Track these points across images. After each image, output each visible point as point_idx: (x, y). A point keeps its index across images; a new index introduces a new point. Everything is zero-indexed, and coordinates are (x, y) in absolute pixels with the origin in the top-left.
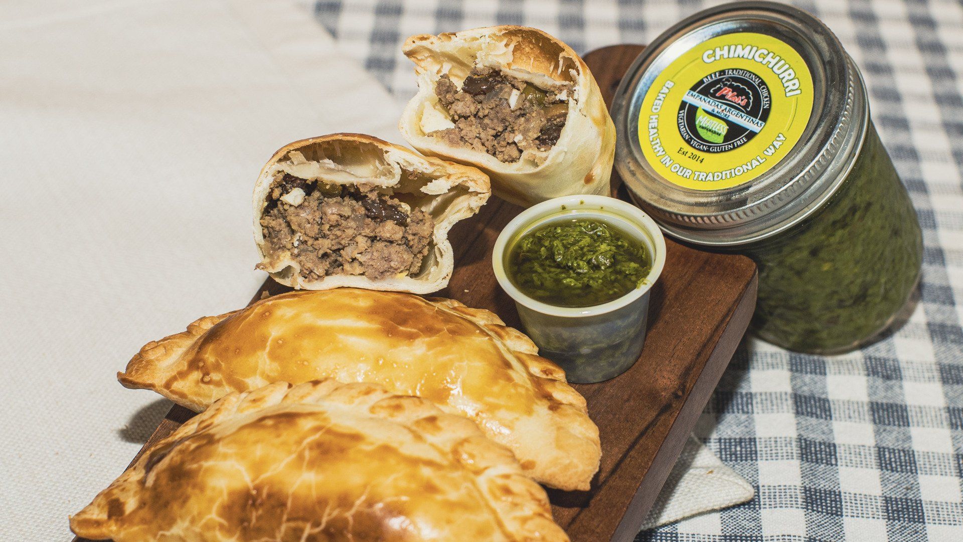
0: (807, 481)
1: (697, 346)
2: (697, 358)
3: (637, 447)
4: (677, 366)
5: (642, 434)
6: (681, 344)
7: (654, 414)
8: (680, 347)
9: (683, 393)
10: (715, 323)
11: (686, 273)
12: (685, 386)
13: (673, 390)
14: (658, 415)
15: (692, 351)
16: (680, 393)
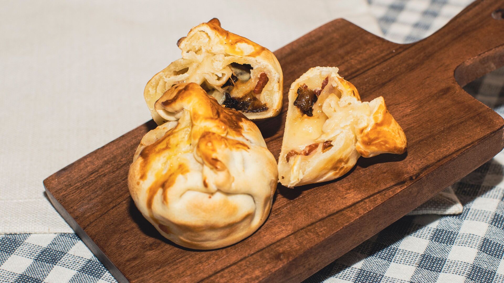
0: (499, 211)
1: (441, 156)
2: (436, 163)
3: (372, 198)
4: (423, 163)
5: (379, 192)
6: (433, 153)
7: (392, 184)
8: (432, 154)
9: (416, 178)
10: (460, 147)
11: (464, 117)
12: (419, 175)
13: (411, 175)
14: (395, 185)
15: (436, 158)
16: (414, 178)
